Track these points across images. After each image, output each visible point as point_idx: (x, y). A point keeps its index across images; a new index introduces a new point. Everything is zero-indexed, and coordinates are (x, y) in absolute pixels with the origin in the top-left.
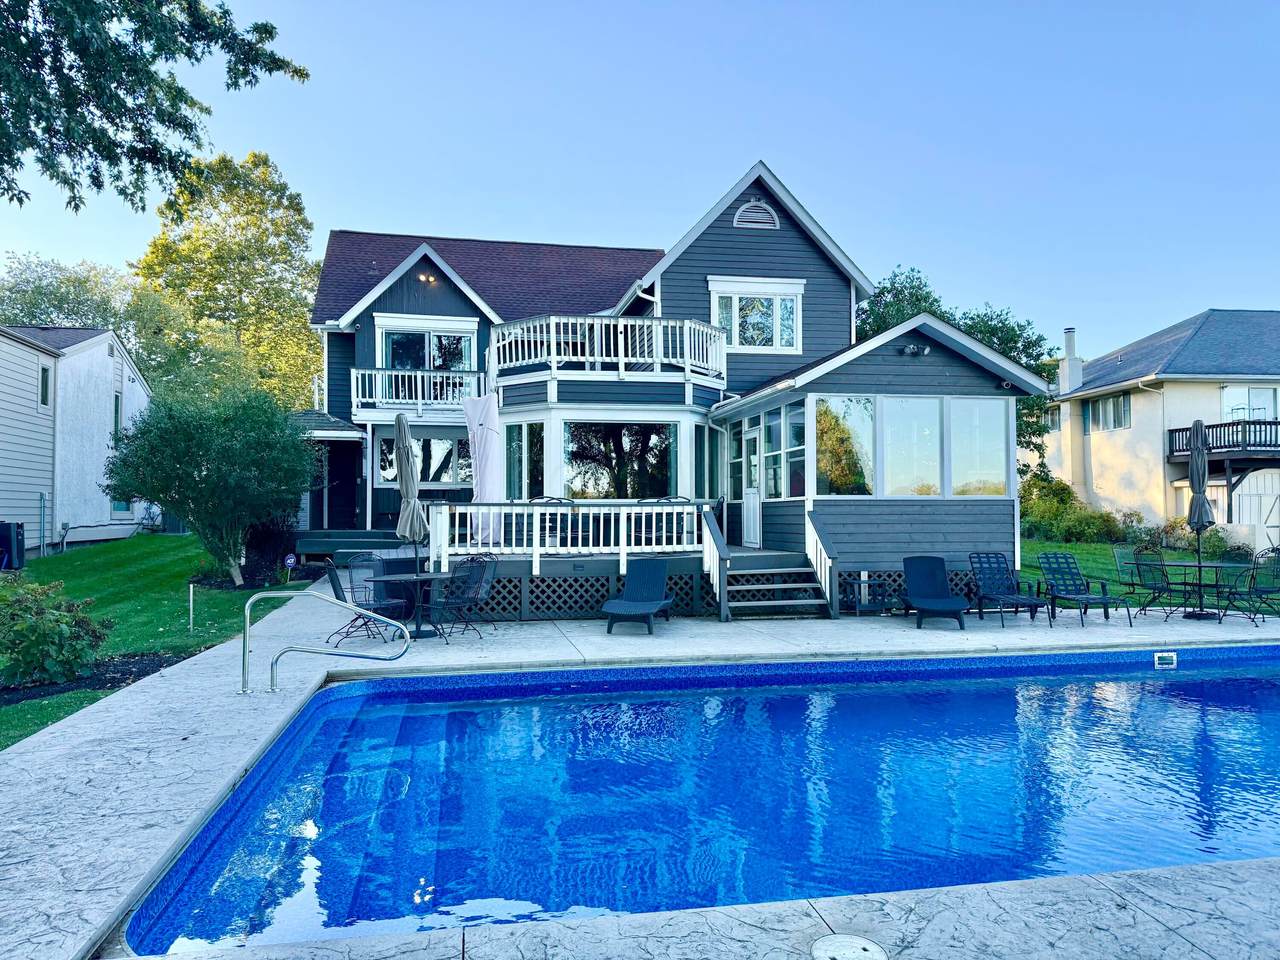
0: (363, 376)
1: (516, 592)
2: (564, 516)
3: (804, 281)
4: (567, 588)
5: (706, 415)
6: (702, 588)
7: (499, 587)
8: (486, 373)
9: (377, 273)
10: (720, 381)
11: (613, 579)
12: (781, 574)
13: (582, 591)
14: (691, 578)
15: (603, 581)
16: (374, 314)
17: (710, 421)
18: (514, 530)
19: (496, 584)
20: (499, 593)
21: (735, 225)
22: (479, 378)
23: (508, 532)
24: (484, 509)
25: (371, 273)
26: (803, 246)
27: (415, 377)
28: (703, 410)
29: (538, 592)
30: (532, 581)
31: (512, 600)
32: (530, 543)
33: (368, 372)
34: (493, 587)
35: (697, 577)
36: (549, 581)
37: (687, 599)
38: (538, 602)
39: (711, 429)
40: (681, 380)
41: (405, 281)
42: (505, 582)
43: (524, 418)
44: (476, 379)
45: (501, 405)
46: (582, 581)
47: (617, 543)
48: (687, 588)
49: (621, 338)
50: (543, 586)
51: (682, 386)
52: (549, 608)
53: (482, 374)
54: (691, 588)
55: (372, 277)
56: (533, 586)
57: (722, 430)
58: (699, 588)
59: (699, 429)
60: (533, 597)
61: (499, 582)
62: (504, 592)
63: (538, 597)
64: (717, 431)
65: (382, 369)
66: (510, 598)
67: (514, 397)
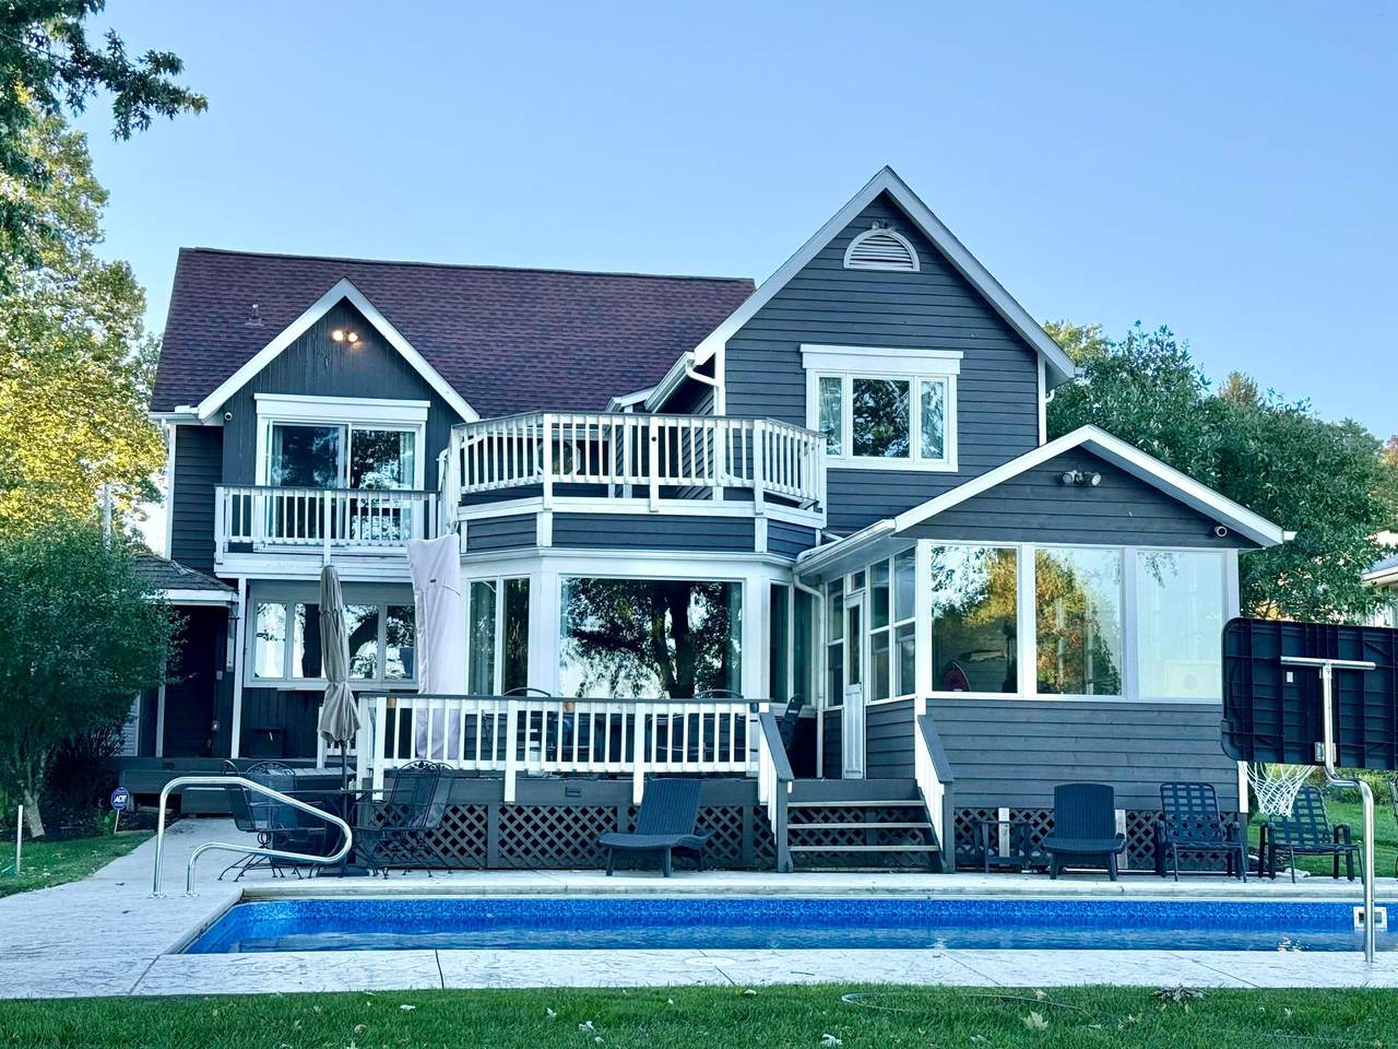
0: (236, 499)
1: (480, 826)
2: (553, 716)
3: (960, 354)
4: (555, 823)
5: (790, 569)
6: (756, 827)
7: (455, 819)
8: (438, 494)
9: (260, 324)
10: (817, 515)
11: (623, 812)
12: (876, 809)
13: (576, 828)
14: (740, 811)
15: (608, 812)
16: (257, 396)
17: (797, 578)
18: (480, 736)
19: (451, 814)
20: (455, 826)
21: (847, 265)
22: (427, 504)
23: (470, 741)
24: (435, 704)
25: (249, 324)
26: (958, 299)
27: (322, 500)
28: (783, 560)
29: (511, 827)
30: (503, 811)
31: (474, 839)
32: (502, 755)
33: (243, 493)
34: (447, 818)
35: (748, 811)
36: (529, 812)
37: (734, 843)
38: (511, 843)
39: (798, 592)
40: (749, 514)
41: (309, 340)
42: (464, 810)
43: (499, 571)
44: (422, 502)
45: (464, 550)
46: (577, 812)
47: (630, 758)
48: (733, 827)
49: (654, 447)
50: (520, 819)
51: (749, 522)
52: (527, 851)
53: (432, 497)
54: (740, 827)
55: (252, 331)
56: (504, 819)
57: (817, 593)
58: (751, 828)
59: (777, 593)
60: (504, 835)
61: (455, 811)
62: (463, 827)
63: (511, 835)
64: (810, 595)
65: (266, 487)
66: (471, 835)
67: (483, 538)
